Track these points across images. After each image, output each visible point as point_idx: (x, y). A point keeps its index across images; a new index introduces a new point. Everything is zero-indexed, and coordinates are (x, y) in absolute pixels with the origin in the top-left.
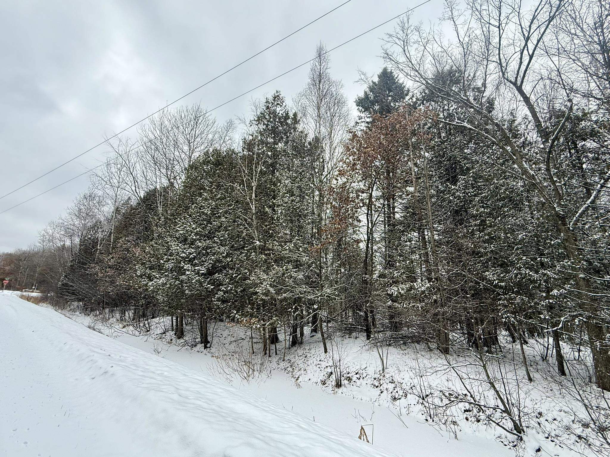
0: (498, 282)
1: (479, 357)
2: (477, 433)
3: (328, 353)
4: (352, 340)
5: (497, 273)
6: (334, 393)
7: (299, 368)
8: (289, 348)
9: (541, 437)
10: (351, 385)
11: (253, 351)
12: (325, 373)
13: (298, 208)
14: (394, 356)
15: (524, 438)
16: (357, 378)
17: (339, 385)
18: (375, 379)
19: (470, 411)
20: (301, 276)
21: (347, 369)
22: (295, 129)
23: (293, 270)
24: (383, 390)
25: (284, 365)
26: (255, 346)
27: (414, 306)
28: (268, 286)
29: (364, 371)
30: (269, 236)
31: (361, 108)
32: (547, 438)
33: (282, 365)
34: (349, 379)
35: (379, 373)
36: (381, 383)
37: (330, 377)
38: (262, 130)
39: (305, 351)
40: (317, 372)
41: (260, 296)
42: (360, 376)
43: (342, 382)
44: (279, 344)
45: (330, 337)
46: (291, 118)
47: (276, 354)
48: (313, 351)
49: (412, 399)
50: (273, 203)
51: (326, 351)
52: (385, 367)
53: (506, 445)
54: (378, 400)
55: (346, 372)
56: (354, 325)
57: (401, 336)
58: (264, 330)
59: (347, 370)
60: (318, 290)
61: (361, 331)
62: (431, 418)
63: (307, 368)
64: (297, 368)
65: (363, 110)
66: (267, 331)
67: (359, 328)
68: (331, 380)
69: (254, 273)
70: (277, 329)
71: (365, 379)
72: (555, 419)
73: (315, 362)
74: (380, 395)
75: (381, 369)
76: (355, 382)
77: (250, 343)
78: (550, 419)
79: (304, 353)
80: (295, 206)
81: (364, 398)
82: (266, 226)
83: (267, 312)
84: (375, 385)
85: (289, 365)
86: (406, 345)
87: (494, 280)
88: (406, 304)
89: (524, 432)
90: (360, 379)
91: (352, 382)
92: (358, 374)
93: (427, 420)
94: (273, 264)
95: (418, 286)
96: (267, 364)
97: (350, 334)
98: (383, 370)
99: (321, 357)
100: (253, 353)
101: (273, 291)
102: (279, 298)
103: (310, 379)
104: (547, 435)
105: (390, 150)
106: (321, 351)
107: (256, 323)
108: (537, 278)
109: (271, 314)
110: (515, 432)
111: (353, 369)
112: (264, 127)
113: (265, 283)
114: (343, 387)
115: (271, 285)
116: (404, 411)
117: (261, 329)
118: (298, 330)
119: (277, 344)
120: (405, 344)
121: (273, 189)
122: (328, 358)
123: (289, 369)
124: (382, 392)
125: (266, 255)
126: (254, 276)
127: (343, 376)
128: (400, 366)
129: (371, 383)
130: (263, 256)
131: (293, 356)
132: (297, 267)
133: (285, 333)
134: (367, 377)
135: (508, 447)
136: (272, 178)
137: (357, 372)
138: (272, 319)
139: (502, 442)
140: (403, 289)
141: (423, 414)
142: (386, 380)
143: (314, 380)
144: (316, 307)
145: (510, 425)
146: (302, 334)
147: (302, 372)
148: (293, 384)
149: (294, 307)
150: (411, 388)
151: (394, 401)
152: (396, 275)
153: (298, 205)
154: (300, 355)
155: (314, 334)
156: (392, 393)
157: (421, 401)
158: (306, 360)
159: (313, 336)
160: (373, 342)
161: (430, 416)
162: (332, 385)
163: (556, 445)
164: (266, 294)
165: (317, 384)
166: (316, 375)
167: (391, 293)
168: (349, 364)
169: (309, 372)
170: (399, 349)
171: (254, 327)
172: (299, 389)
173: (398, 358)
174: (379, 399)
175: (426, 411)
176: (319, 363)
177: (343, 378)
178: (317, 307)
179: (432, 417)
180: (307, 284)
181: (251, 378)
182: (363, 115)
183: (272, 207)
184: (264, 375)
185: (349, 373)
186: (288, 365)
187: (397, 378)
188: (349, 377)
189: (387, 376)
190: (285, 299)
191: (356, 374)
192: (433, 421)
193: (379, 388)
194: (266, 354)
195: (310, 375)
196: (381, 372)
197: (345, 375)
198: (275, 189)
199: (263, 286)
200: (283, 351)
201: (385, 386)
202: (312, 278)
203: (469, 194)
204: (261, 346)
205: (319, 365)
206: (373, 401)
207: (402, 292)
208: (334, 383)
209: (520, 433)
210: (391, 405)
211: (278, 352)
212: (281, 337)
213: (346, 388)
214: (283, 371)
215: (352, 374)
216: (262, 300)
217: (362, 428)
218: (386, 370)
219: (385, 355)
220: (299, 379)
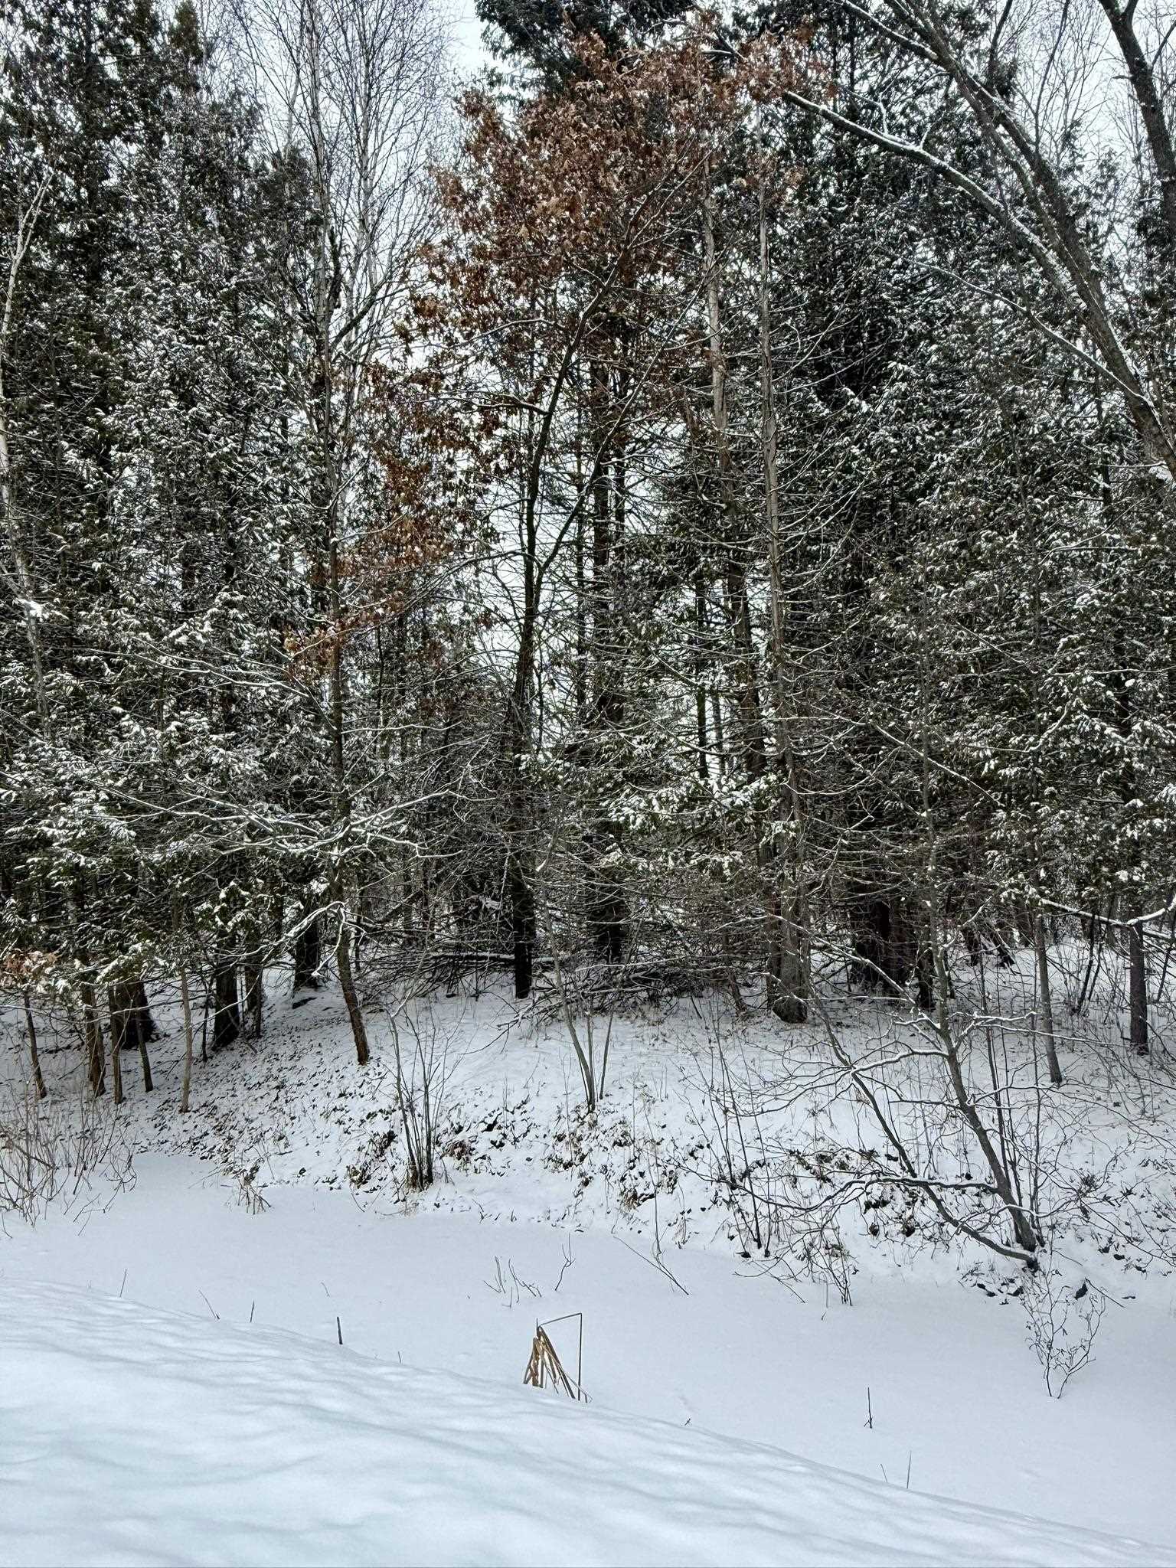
0: (997, 767)
1: (938, 1026)
2: (906, 1270)
3: (372, 1064)
4: (461, 1002)
5: (994, 733)
6: (406, 1212)
7: (255, 1134)
8: (205, 1059)
9: (1088, 1250)
10: (471, 1171)
11: (41, 1086)
12: (366, 1139)
13: (227, 458)
14: (626, 1047)
15: (1044, 1261)
16: (493, 1143)
17: (421, 1177)
18: (560, 1138)
19: (885, 1203)
20: (251, 766)
21: (454, 1113)
22: (190, 85)
23: (214, 737)
24: (590, 1174)
25: (190, 1126)
26: (46, 1063)
27: (702, 866)
28: (97, 808)
29: (517, 1116)
30: (90, 589)
31: (497, 30)
32: (1106, 1250)
33: (179, 1127)
34: (462, 1151)
35: (574, 1116)
36: (585, 1151)
37: (387, 1151)
38: (19, 54)
39: (276, 1065)
40: (333, 1138)
41: (60, 856)
42: (505, 1136)
43: (437, 1164)
44: (156, 1045)
45: (374, 1001)
46: (165, 27)
47: (149, 1088)
48: (309, 1063)
49: (694, 1190)
50: (102, 429)
51: (363, 1057)
52: (597, 1091)
53: (991, 1294)
54: (572, 1210)
55: (447, 1125)
56: (468, 948)
57: (639, 975)
58: (88, 996)
59: (454, 1117)
60: (325, 821)
61: (492, 969)
62: (759, 1246)
63: (288, 1130)
64: (246, 1135)
65: (508, 43)
66: (101, 997)
67: (485, 958)
68: (391, 1161)
69: (23, 756)
70: (148, 988)
71: (523, 1142)
72: (1129, 1192)
73: (322, 1104)
74: (580, 1193)
75: (582, 1099)
76: (483, 1158)
77: (26, 1055)
78: (1115, 1193)
79: (274, 1072)
80: (211, 448)
81: (523, 1213)
82: (73, 537)
83: (97, 923)
84: (560, 1161)
85: (208, 1125)
86: (658, 1006)
87: (987, 759)
88: (675, 859)
89: (1042, 1245)
90: (502, 1145)
91: (472, 1159)
92: (495, 1131)
93: (746, 1255)
94: (119, 710)
95: (725, 789)
96: (108, 1133)
97: (451, 982)
98: (591, 1101)
99: (345, 1081)
100: (43, 1095)
101: (124, 832)
102: (156, 857)
103: (303, 1170)
104: (1104, 1244)
105: (636, 223)
106: (345, 1058)
107: (48, 970)
108: (1121, 748)
109: (118, 927)
110: (1018, 1248)
111: (476, 1112)
112: (32, 41)
113: (81, 798)
114: (438, 1185)
115: (111, 805)
116: (669, 1236)
117: (75, 995)
118: (241, 981)
119: (149, 1047)
120: (654, 999)
121: (95, 358)
122: (375, 1083)
123: (209, 1141)
124: (586, 1183)
125: (77, 671)
126: (25, 766)
127: (438, 1143)
128: (650, 1084)
129: (547, 1154)
130: (68, 677)
131: (224, 1088)
132: (230, 722)
133: (184, 1002)
134: (531, 1136)
135: (1001, 1298)
136: (88, 306)
137: (490, 1121)
138: (125, 951)
139: (982, 1286)
140: (665, 803)
141: (732, 1238)
142: (601, 1136)
143: (320, 1169)
144: (318, 887)
145: (1004, 1230)
146: (256, 999)
147: (269, 1145)
148: (233, 1201)
149: (222, 895)
150: (692, 1154)
151: (629, 1207)
152: (640, 750)
153: (228, 445)
154: (254, 1081)
155: (307, 992)
156: (623, 1179)
157: (725, 1192)
158: (282, 1100)
159: (304, 1002)
160: (545, 1004)
161: (758, 1241)
162: (395, 1180)
163: (1127, 1267)
164: (91, 846)
165: (334, 1185)
166: (329, 1149)
167: (622, 819)
168: (459, 1096)
169: (296, 1142)
170: (639, 1022)
171: (40, 989)
172: (261, 1215)
173: (640, 1055)
174: (580, 1208)
175: (742, 1227)
176: (340, 1103)
177: (438, 1149)
178: (323, 887)
179: (764, 1241)
180: (276, 796)
181: (39, 1201)
182: (504, 67)
183: (96, 451)
184: (99, 1182)
185: (461, 1129)
186: (207, 1127)
187: (639, 1127)
188: (461, 1144)
189: (605, 1122)
190: (179, 863)
191: (490, 1128)
192: (767, 1254)
193: (576, 1170)
194: (101, 1090)
195: (302, 1154)
196: (583, 1112)
197: (444, 1139)
198: (106, 362)
199: (72, 809)
200: (180, 1070)
201: (598, 1158)
202: (298, 772)
203: (918, 438)
204: (77, 1061)
205: (339, 1114)
206: (554, 1216)
207: (663, 813)
208: (402, 1173)
209: (1032, 1249)
210: (622, 1222)
211: (155, 1080)
212: (167, 1016)
213: (450, 1185)
214: (187, 1151)
215: (472, 1132)
216: (75, 870)
217: (541, 1333)
218: (601, 1102)
219: (599, 1049)
220: (256, 1175)
